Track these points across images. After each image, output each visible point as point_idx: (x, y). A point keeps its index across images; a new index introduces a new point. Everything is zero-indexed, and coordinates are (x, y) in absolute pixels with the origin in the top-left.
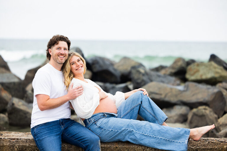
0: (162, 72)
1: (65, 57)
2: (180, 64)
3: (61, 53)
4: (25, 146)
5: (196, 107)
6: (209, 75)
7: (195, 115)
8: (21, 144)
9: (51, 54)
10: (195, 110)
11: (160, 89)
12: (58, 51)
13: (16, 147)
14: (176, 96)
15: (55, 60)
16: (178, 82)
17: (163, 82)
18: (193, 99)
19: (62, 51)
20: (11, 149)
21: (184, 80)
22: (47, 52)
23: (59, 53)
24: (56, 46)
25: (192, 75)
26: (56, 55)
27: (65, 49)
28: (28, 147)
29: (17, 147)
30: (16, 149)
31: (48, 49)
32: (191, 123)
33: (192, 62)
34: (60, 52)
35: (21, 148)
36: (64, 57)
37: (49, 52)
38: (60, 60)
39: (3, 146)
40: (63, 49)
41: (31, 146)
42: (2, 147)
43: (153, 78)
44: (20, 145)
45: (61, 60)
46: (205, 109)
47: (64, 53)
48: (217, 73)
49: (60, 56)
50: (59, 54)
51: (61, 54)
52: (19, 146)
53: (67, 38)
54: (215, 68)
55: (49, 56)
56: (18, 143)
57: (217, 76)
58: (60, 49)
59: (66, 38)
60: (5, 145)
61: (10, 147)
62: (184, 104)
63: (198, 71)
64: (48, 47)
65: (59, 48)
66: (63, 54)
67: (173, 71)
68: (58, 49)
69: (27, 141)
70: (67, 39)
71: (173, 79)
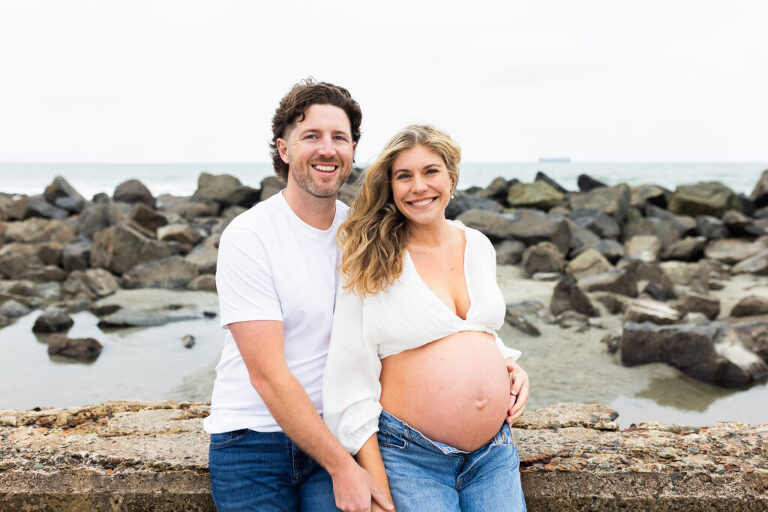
0: (478, 195)
1: (338, 170)
2: (500, 184)
3: (322, 152)
4: (149, 497)
5: (535, 243)
6: (538, 198)
7: (534, 254)
8: (133, 491)
9: (285, 159)
10: (533, 248)
11: (482, 218)
12: (307, 147)
13: (117, 502)
14: (505, 227)
15: (303, 183)
16: (500, 207)
17: (482, 208)
18: (529, 232)
19: (327, 146)
20: (98, 509)
21: (507, 205)
22: (273, 151)
23: (313, 155)
24: (301, 127)
25: (516, 197)
26: (302, 164)
27: (337, 136)
28: (161, 500)
29: (120, 501)
30: (116, 508)
31: (274, 140)
32: (528, 265)
33: (515, 182)
34: (316, 152)
35: (133, 503)
36: (336, 167)
37: (278, 152)
38: (320, 183)
39: (70, 498)
40: (327, 137)
41: (170, 495)
42: (64, 500)
43: (470, 203)
44: (130, 494)
45: (325, 181)
46: (548, 246)
47: (333, 153)
48: (547, 194)
49: (318, 167)
50: (316, 157)
51: (324, 159)
52: (125, 496)
53: (344, 91)
54: (545, 188)
55: (281, 167)
56: (124, 485)
57: (547, 198)
58: (317, 138)
59: (340, 92)
60: (77, 495)
61: (94, 499)
62: (516, 238)
63: (523, 193)
64: (274, 131)
65: (315, 135)
66: (331, 158)
67: (491, 193)
68: (310, 137)
69: (156, 475)
70: (344, 96)
71: (494, 204)
